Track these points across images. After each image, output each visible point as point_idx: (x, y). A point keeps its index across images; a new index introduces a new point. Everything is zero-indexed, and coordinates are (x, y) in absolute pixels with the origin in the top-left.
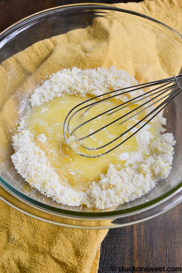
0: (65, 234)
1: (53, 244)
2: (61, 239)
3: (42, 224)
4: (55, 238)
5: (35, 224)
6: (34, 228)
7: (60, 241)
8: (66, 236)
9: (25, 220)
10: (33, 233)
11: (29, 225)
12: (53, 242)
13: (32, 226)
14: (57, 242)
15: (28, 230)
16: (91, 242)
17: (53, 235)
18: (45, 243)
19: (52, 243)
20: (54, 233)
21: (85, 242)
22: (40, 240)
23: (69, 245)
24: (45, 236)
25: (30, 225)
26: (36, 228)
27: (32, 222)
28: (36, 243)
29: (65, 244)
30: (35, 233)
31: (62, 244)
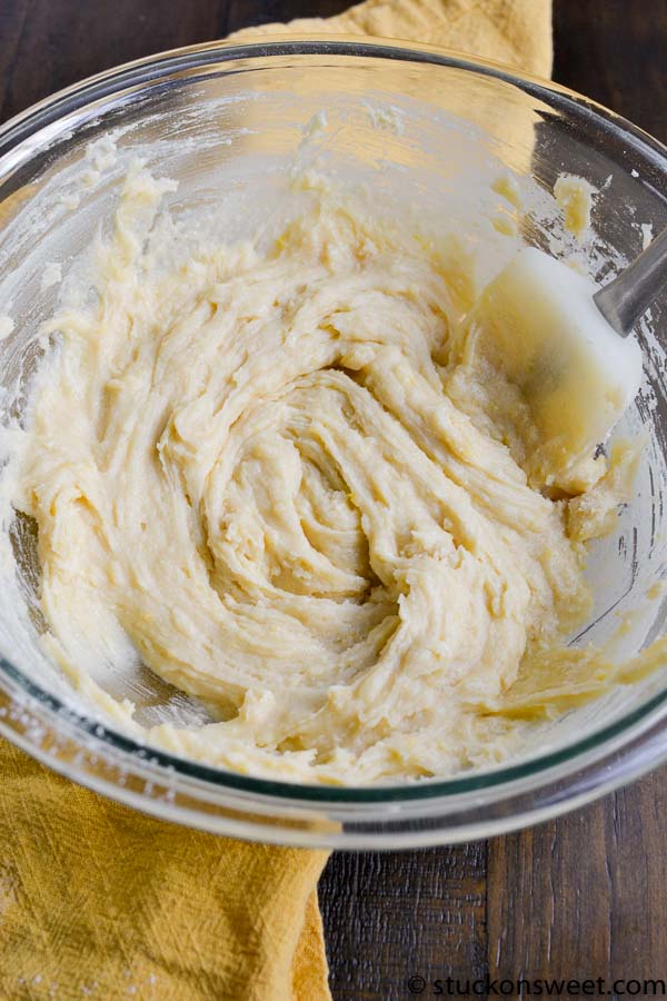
0: (184, 865)
1: (145, 909)
2: (176, 887)
3: (89, 843)
4: (151, 886)
5: (61, 849)
6: (63, 862)
7: (171, 896)
8: (191, 874)
9: (23, 841)
10: (59, 881)
11: (40, 857)
12: (146, 902)
13: (55, 858)
14: (160, 901)
15: (39, 873)
16: (287, 876)
17: (139, 876)
18: (113, 912)
19: (140, 907)
20: (141, 869)
21: (264, 879)
22: (89, 901)
23: (208, 906)
24: (108, 887)
25: (45, 856)
26: (68, 862)
27: (51, 842)
28: (79, 916)
29: (193, 903)
31: (179, 903)
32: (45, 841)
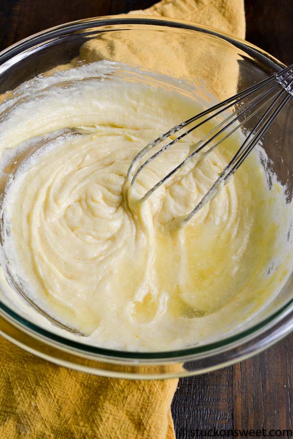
0: (112, 401)
1: (96, 422)
2: (109, 411)
3: (69, 393)
4: (97, 411)
5: (56, 396)
6: (57, 402)
7: (107, 415)
8: (115, 405)
9: (39, 394)
10: (57, 411)
11: (47, 400)
12: (96, 418)
13: (54, 401)
14: (102, 418)
15: (47, 408)
16: (158, 405)
17: (92, 407)
18: (82, 424)
19: (94, 421)
20: (93, 404)
21: (148, 406)
22: (71, 419)
23: (123, 419)
24: (78, 412)
25: (49, 400)
26: (60, 402)
27: (52, 394)
28: (67, 426)
29: (117, 418)
30: (61, 410)
31: (111, 418)
32: (49, 393)
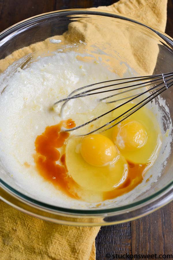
0: (60, 233)
1: (48, 244)
2: (57, 238)
3: (36, 225)
4: (51, 238)
5: (29, 226)
6: (29, 229)
7: (55, 241)
8: (61, 235)
9: (19, 223)
10: (27, 234)
12: (49, 242)
13: (27, 228)
14: (53, 242)
15: (22, 232)
16: (86, 238)
17: (48, 235)
18: (41, 244)
19: (48, 243)
20: (49, 233)
21: (80, 238)
22: (35, 240)
23: (65, 244)
24: (40, 237)
25: (24, 227)
27: (26, 224)
28: (32, 244)
29: (61, 243)
30: (30, 234)
31: (57, 243)
32: (24, 223)
